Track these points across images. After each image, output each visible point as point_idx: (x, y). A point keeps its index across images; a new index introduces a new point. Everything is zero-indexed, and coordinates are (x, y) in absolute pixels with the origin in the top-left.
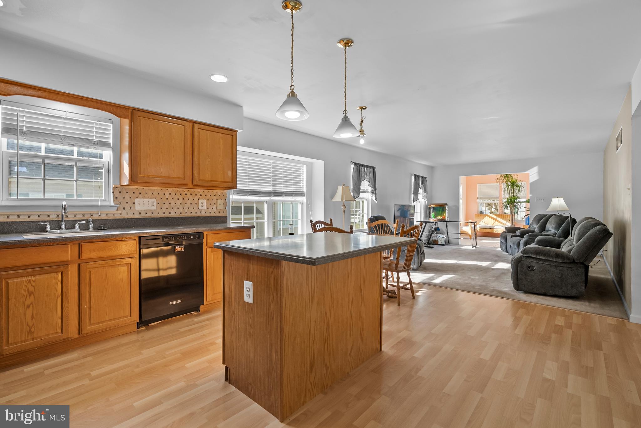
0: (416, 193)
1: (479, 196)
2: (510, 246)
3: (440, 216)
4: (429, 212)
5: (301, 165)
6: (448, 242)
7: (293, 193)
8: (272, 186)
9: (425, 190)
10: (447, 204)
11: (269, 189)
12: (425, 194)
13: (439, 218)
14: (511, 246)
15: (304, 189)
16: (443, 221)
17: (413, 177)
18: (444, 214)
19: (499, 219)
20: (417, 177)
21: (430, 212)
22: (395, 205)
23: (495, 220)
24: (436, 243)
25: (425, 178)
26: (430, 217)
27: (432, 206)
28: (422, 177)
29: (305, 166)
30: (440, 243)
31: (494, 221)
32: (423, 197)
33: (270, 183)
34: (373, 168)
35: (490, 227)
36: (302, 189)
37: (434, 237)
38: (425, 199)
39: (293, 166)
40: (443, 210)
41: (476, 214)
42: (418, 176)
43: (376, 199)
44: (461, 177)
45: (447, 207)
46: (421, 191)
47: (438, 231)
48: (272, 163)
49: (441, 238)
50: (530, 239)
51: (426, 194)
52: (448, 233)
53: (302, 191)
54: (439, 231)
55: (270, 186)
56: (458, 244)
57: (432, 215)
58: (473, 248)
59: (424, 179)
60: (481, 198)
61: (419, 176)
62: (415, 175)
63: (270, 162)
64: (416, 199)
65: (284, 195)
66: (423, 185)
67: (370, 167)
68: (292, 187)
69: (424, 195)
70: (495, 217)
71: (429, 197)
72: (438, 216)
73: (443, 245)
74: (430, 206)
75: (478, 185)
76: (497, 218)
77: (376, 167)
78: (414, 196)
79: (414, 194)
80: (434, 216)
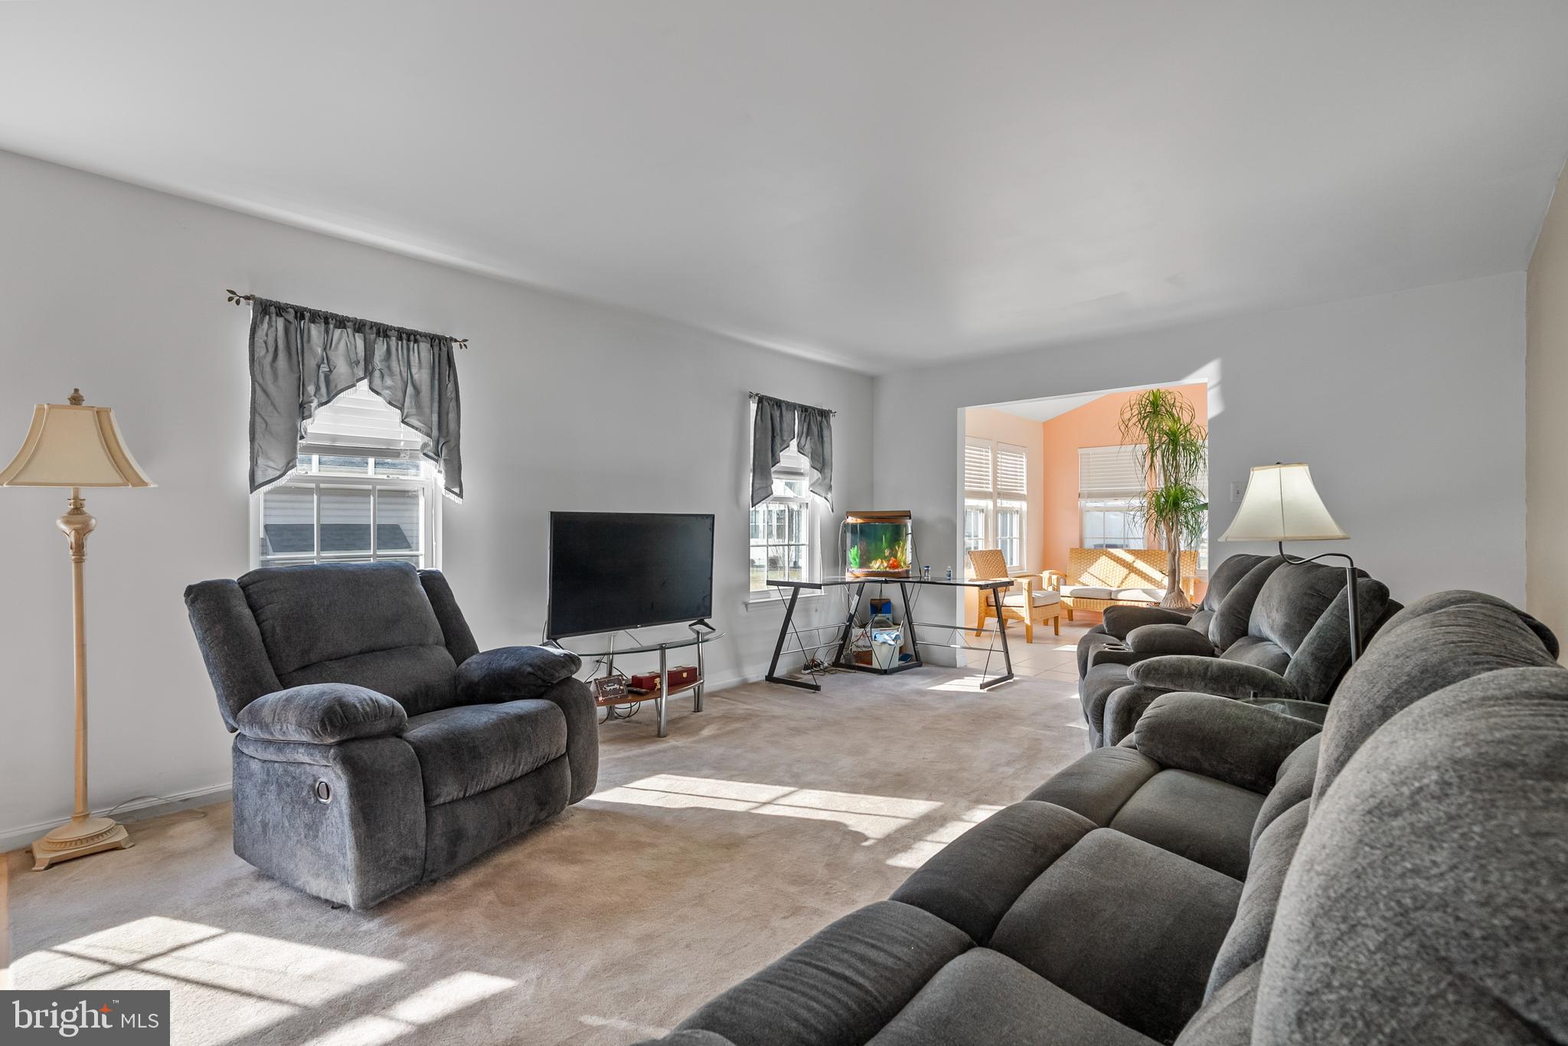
0: (766, 469)
1: (1084, 490)
3: (883, 558)
4: (841, 545)
6: (912, 659)
9: (821, 462)
10: (908, 515)
12: (817, 475)
13: (876, 565)
16: (892, 577)
17: (753, 406)
18: (900, 553)
19: (1140, 565)
20: (771, 409)
21: (844, 543)
23: (1131, 568)
24: (862, 662)
25: (824, 414)
26: (843, 563)
27: (854, 520)
28: (805, 409)
30: (875, 665)
31: (1126, 571)
32: (812, 485)
34: (441, 346)
35: (1110, 593)
38: (823, 495)
40: (897, 536)
41: (1072, 550)
42: (778, 403)
43: (454, 484)
44: (968, 409)
45: (909, 524)
46: (792, 460)
47: (879, 617)
49: (885, 641)
51: (822, 474)
52: (910, 621)
56: (955, 667)
57: (853, 553)
58: (982, 691)
59: (814, 416)
60: (1091, 496)
61: (788, 404)
62: (761, 400)
64: (764, 491)
66: (809, 438)
67: (409, 337)
69: (816, 478)
70: (1129, 558)
71: (842, 488)
72: (874, 558)
73: (885, 672)
74: (845, 522)
75: (1080, 451)
76: (1134, 562)
77: (466, 340)
78: (756, 482)
79: (756, 471)
80: (857, 560)
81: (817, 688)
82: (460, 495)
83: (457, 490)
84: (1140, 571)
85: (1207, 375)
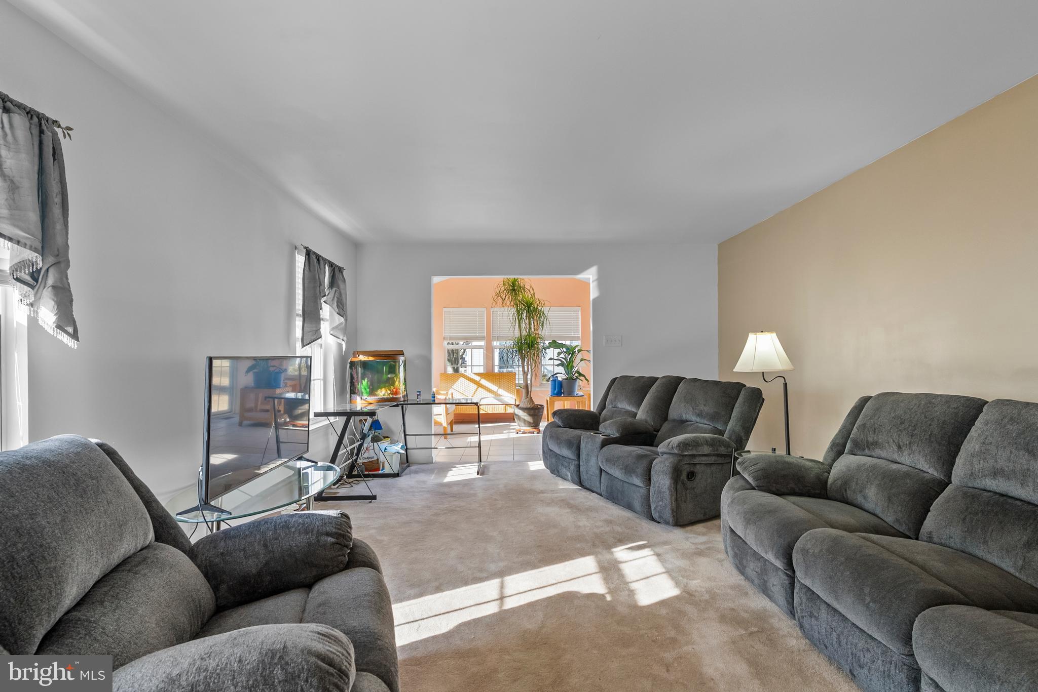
0: (311, 315)
2: (598, 472)
3: (385, 387)
4: (352, 378)
6: (407, 465)
9: (342, 308)
10: (401, 353)
12: (339, 320)
13: (383, 393)
14: (601, 470)
16: (392, 401)
17: (300, 260)
18: (397, 383)
19: (484, 382)
20: (313, 258)
21: (355, 376)
22: (211, 360)
23: (479, 385)
24: (372, 470)
25: (341, 270)
26: (353, 391)
27: (362, 358)
28: (331, 265)
30: (387, 470)
31: (476, 386)
32: (333, 329)
35: (473, 401)
38: (341, 337)
40: (393, 370)
41: (442, 374)
42: (318, 258)
45: (402, 359)
46: (326, 311)
47: (378, 435)
51: (342, 320)
52: (405, 435)
54: (379, 431)
56: (432, 463)
57: (363, 385)
59: (336, 271)
61: (325, 260)
62: (309, 253)
64: (312, 336)
66: (334, 289)
69: (337, 322)
70: (477, 378)
71: (349, 331)
72: (379, 387)
73: (397, 475)
74: (355, 360)
75: (445, 309)
76: (480, 380)
78: (305, 325)
79: (306, 316)
80: (368, 390)
81: (372, 497)
82: (75, 336)
83: (70, 330)
84: (484, 386)
85: (590, 275)
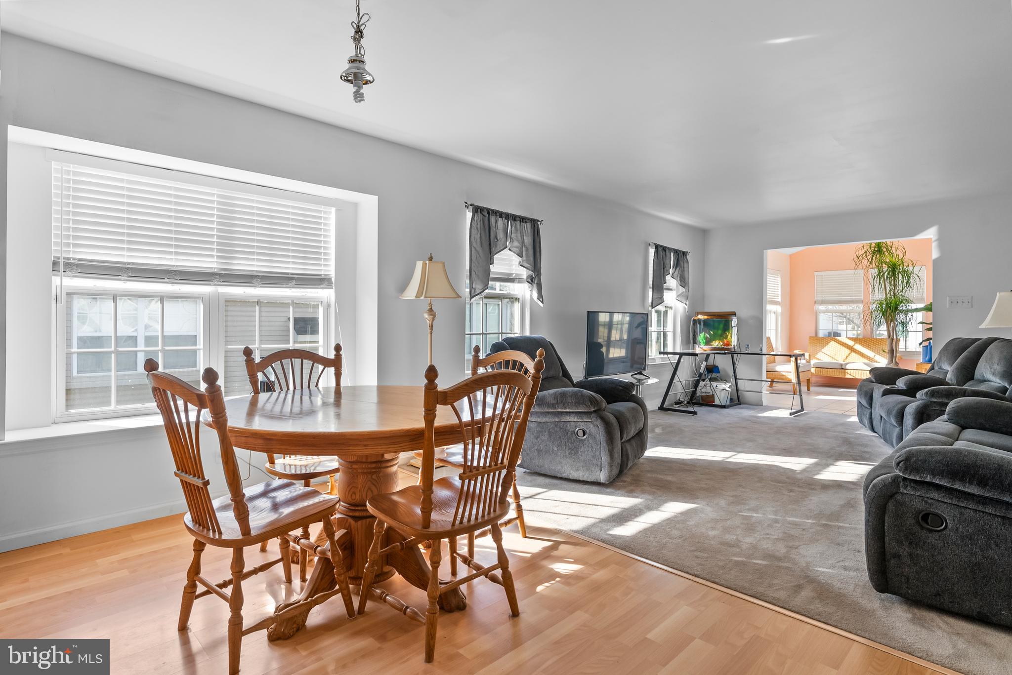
0: (659, 287)
1: (819, 299)
2: (879, 417)
3: (719, 340)
4: (694, 332)
5: (322, 208)
6: (737, 400)
7: (292, 279)
8: (218, 257)
9: (683, 282)
10: (734, 314)
11: (211, 264)
12: (682, 290)
13: (716, 344)
14: (881, 417)
15: (330, 270)
16: (725, 350)
17: (652, 251)
18: (729, 337)
19: (858, 347)
20: (661, 250)
21: (696, 330)
22: (588, 312)
23: (852, 349)
24: (708, 402)
25: (685, 254)
26: (695, 342)
27: (700, 317)
28: (676, 252)
29: (333, 210)
30: (717, 402)
31: (848, 351)
32: (678, 296)
33: (212, 249)
34: (534, 223)
35: (842, 365)
36: (322, 268)
37: (704, 388)
38: (684, 302)
39: (293, 207)
40: (727, 327)
41: (811, 338)
42: (664, 249)
43: (540, 296)
44: (769, 251)
45: (734, 320)
46: (671, 282)
47: (714, 375)
48: (219, 196)
49: (722, 390)
50: (932, 402)
51: (684, 290)
52: (736, 379)
53: (322, 273)
54: (718, 374)
55: (212, 256)
56: (762, 405)
57: (701, 337)
58: (791, 417)
59: (681, 256)
60: (823, 302)
61: (669, 248)
62: (657, 247)
63: (213, 195)
64: (658, 300)
65: (259, 280)
66: (678, 268)
67: (523, 219)
68: (289, 262)
69: (680, 291)
70: (851, 343)
71: (694, 298)
72: (714, 340)
73: (724, 407)
74: (696, 318)
75: (816, 274)
76: (854, 345)
77: (542, 221)
78: (654, 294)
79: (654, 288)
80: (704, 341)
81: (695, 413)
82: (542, 302)
83: (541, 300)
84: (859, 351)
85: (931, 234)
